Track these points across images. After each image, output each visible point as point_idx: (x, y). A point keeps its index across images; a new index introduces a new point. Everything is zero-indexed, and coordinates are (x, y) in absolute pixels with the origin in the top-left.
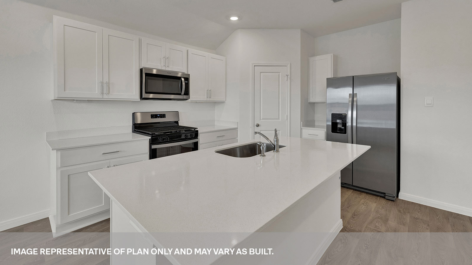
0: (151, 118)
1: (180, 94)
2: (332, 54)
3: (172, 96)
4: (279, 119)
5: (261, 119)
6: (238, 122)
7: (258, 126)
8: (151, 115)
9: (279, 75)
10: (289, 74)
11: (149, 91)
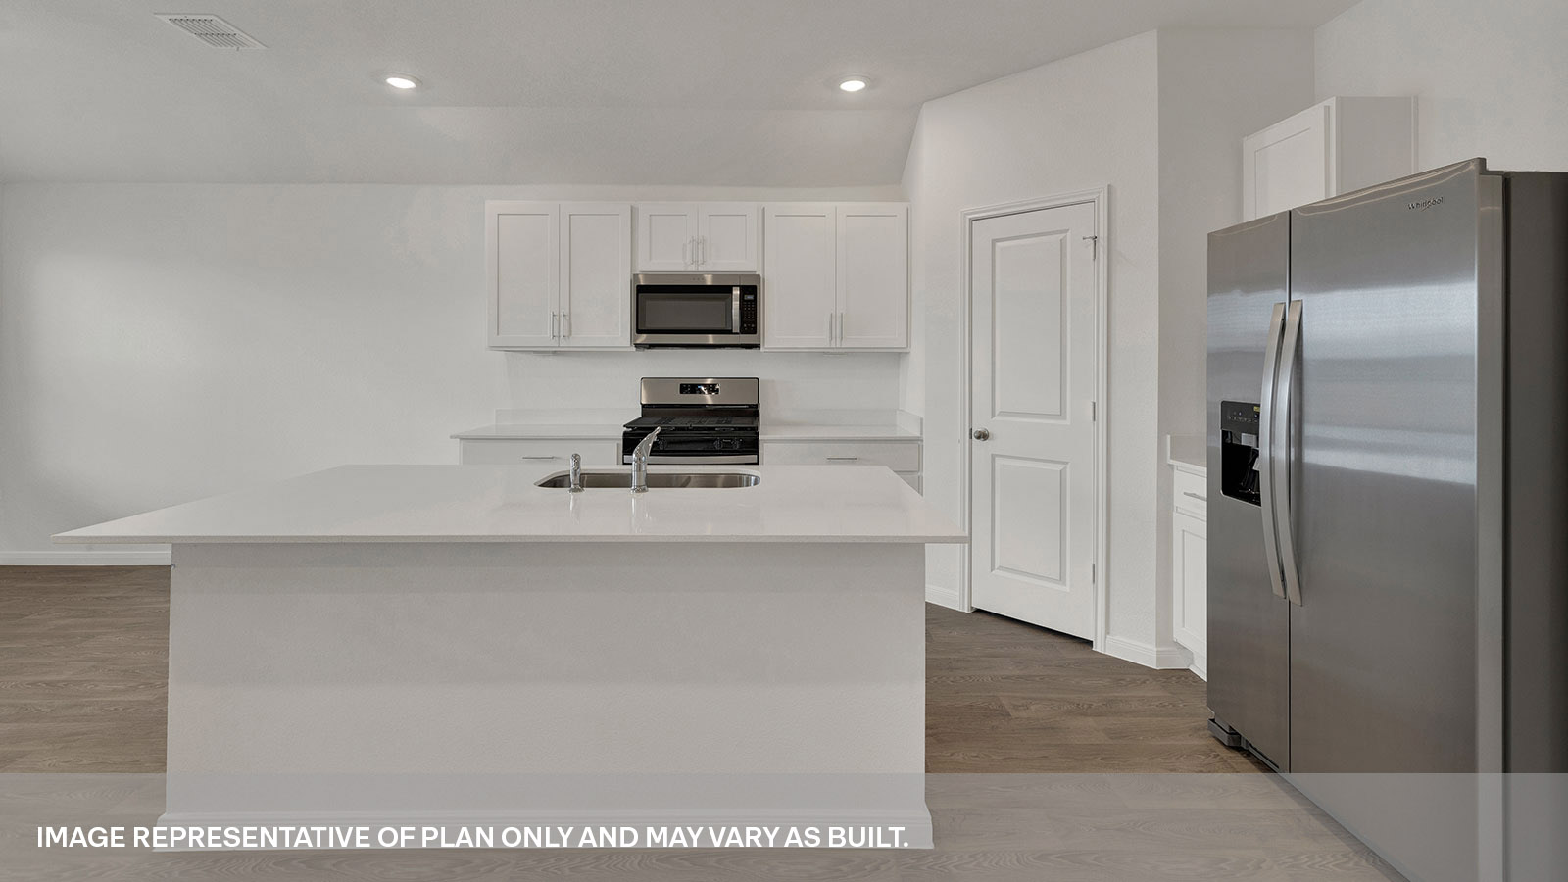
0: (681, 393)
1: (730, 332)
2: (1332, 102)
3: (711, 339)
4: (1062, 415)
5: (997, 412)
6: (922, 420)
7: (983, 436)
8: (681, 385)
9: (1063, 243)
10: (1103, 234)
11: (648, 326)
